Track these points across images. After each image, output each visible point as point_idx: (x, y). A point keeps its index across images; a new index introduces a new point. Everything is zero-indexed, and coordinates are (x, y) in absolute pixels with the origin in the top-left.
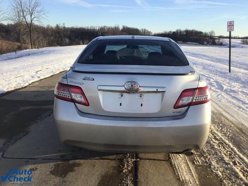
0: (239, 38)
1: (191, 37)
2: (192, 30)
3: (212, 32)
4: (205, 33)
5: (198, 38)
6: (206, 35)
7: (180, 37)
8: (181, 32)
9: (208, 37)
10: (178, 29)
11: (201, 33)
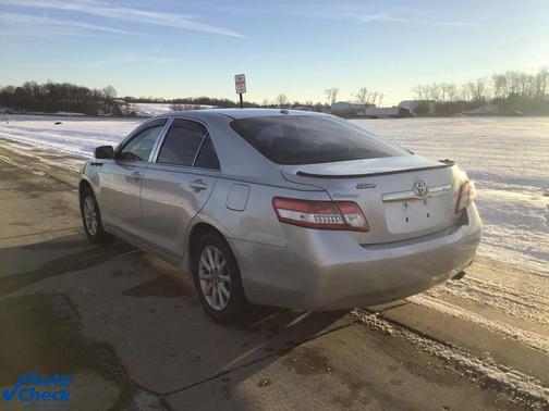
0: (165, 102)
1: (64, 100)
2: (64, 85)
3: (110, 89)
4: (96, 92)
5: (81, 102)
6: (96, 96)
7: (38, 101)
8: (36, 88)
9: (102, 99)
10: (30, 81)
11: (85, 91)
